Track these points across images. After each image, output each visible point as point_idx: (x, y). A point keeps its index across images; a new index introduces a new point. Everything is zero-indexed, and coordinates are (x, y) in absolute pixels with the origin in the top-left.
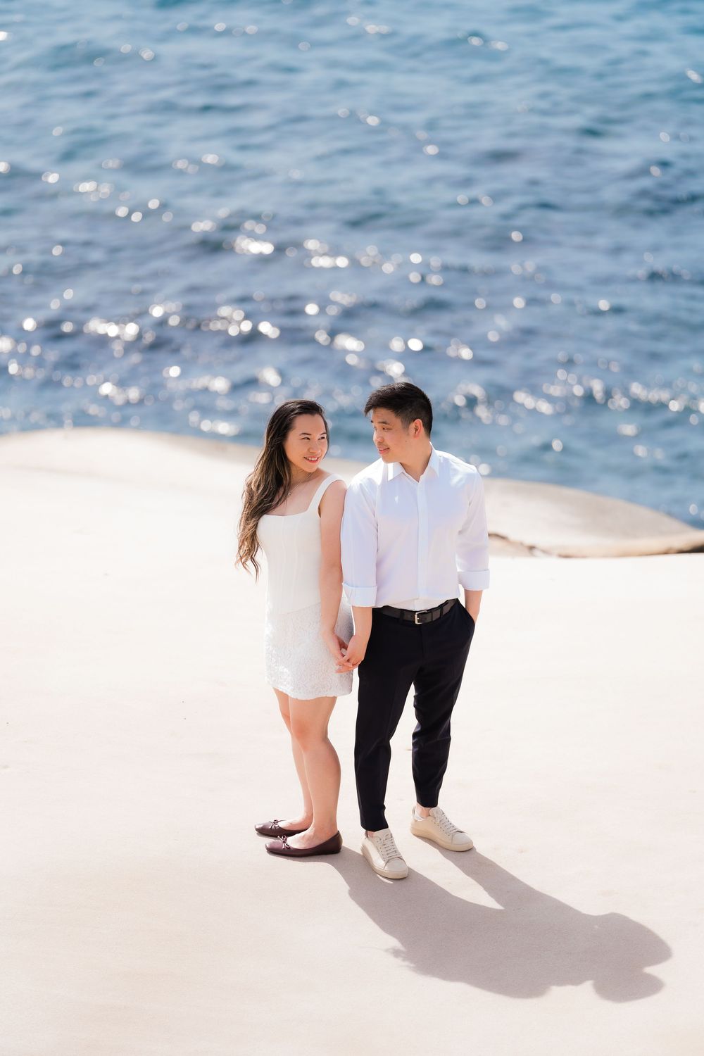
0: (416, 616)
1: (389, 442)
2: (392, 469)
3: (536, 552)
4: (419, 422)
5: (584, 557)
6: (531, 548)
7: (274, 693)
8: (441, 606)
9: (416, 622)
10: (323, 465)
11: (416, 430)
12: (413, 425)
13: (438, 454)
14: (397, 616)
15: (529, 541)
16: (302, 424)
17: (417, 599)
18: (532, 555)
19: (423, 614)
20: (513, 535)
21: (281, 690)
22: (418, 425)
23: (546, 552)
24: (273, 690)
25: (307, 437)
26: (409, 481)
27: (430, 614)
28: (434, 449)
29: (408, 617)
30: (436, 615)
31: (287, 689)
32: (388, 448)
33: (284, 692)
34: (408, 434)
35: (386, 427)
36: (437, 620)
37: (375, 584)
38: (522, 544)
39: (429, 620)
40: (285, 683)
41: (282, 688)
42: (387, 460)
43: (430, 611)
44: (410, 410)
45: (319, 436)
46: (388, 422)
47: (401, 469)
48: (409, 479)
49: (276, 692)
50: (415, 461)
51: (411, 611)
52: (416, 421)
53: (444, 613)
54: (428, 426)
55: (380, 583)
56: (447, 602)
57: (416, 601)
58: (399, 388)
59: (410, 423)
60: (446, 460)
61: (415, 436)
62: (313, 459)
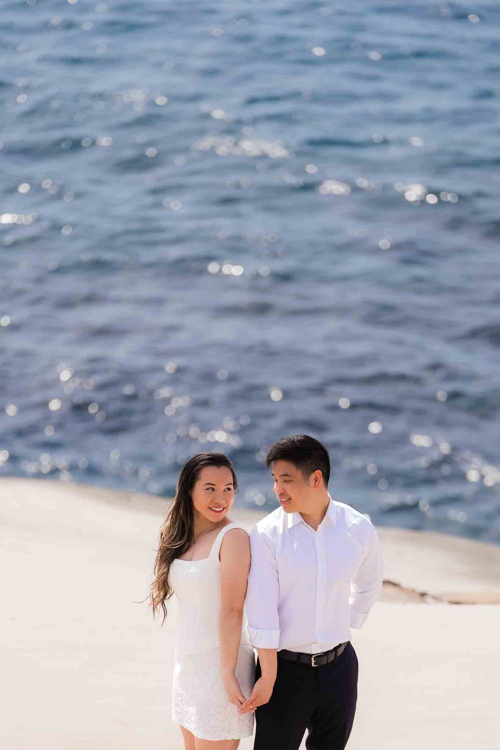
0: (313, 659)
1: (291, 493)
2: (292, 519)
3: (427, 599)
4: (318, 473)
5: (474, 603)
6: (423, 595)
7: (180, 730)
8: (336, 649)
9: (313, 665)
10: (229, 514)
11: (316, 481)
12: (313, 476)
13: (335, 504)
14: (295, 659)
15: (421, 588)
16: (208, 475)
17: (316, 643)
18: (425, 602)
19: (319, 657)
20: (406, 582)
21: (186, 728)
22: (318, 476)
23: (437, 599)
24: (179, 727)
25: (211, 488)
26: (307, 529)
27: (326, 656)
28: (331, 499)
29: (304, 660)
30: (332, 657)
31: (192, 727)
32: (290, 499)
33: (189, 729)
34: (309, 485)
35: (287, 479)
36: (332, 661)
37: (278, 627)
38: (413, 591)
39: (324, 662)
40: (190, 721)
41: (188, 726)
42: (288, 510)
43: (326, 653)
44: (310, 462)
45: (223, 487)
46: (289, 474)
47: (300, 519)
48: (307, 528)
49: (182, 729)
50: (313, 509)
51: (308, 655)
52: (316, 472)
53: (338, 655)
54: (326, 477)
55: (283, 627)
56: (340, 645)
57: (313, 645)
58: (299, 441)
59: (309, 475)
60: (342, 509)
61: (315, 487)
62: (217, 509)
